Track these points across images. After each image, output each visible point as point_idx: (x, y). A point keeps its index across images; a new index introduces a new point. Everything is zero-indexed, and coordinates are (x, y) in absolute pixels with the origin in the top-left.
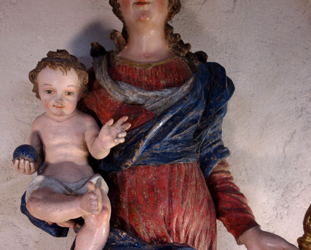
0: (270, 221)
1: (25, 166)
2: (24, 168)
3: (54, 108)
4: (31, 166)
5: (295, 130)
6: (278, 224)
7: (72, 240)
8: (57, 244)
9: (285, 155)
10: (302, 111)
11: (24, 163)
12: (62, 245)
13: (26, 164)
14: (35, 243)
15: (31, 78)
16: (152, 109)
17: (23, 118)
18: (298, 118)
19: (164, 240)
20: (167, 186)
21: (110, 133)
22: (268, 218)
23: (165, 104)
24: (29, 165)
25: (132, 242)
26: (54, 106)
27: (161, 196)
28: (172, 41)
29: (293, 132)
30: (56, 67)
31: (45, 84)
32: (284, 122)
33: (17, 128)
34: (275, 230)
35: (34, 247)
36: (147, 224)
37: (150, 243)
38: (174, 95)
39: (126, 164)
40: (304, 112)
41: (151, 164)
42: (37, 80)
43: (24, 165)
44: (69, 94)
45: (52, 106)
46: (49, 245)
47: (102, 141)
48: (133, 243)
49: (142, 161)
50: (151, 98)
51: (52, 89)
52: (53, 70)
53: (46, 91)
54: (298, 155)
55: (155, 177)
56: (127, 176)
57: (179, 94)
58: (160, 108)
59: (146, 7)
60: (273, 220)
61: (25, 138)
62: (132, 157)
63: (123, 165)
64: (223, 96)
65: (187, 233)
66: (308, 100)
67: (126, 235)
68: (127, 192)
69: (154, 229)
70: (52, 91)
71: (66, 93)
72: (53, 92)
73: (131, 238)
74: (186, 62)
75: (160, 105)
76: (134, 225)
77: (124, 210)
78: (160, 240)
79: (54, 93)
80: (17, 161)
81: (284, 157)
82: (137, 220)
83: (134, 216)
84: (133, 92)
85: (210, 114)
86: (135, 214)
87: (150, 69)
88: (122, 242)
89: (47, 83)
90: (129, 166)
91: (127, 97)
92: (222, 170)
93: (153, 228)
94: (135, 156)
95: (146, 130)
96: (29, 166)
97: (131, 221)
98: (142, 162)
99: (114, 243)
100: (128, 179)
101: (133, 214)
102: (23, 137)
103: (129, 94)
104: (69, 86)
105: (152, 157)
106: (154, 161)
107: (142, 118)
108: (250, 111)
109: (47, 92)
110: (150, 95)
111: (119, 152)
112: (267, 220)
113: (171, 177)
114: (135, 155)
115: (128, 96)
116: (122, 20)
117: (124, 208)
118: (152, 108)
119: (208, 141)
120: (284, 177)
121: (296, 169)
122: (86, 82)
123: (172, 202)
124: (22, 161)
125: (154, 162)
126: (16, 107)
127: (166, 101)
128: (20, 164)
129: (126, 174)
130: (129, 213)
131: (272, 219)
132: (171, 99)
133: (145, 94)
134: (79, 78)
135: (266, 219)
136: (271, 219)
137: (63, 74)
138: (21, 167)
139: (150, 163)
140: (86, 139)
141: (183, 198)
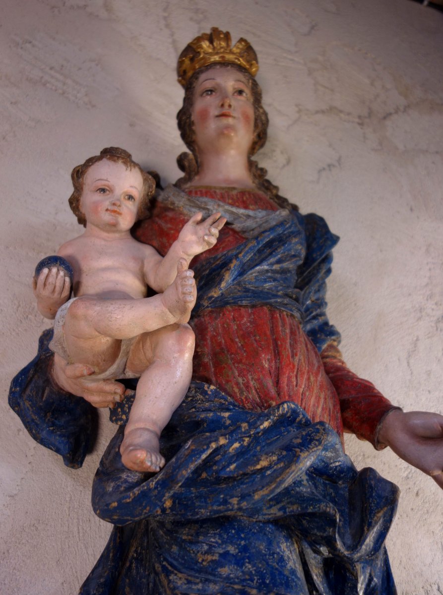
0: (409, 473)
1: (57, 281)
2: (55, 283)
3: (108, 213)
4: (65, 282)
5: (418, 337)
6: (421, 480)
7: (81, 494)
8: (52, 501)
9: (411, 370)
10: (421, 312)
11: (58, 273)
12: (61, 504)
13: (59, 277)
14: (7, 497)
15: (75, 175)
16: (244, 230)
17: (20, 277)
18: (418, 320)
19: (272, 404)
20: (268, 333)
21: (196, 233)
22: (404, 468)
23: (260, 226)
24: (63, 279)
25: (224, 402)
26: (107, 210)
27: (262, 343)
28: (257, 175)
29: (415, 339)
30: (118, 159)
31: (99, 180)
32: (401, 323)
33: (8, 290)
34: (419, 490)
35: (6, 505)
36: (244, 379)
37: (251, 409)
38: (270, 217)
39: (210, 295)
40: (423, 314)
41: (243, 302)
42: (83, 179)
43: (57, 277)
44: (130, 197)
45: (105, 209)
46: (36, 504)
47: (184, 241)
48: (227, 403)
49: (230, 297)
50: (241, 217)
51: (108, 187)
52: (113, 162)
53: (98, 190)
54: (428, 371)
55: (250, 322)
56: (207, 323)
57: (276, 217)
58: (253, 230)
59: (230, 121)
60: (413, 471)
61: (18, 307)
62: (220, 283)
63: (205, 297)
64: (328, 238)
65: (304, 404)
66: (425, 298)
67: (215, 390)
68: (209, 341)
69: (256, 387)
70: (107, 190)
71: (126, 197)
72: (108, 192)
73: (223, 394)
74: (276, 202)
75: (254, 226)
76: (224, 382)
77: (207, 363)
78: (265, 405)
79: (109, 194)
80: (45, 271)
81: (410, 372)
82: (230, 373)
83: (224, 368)
84: (219, 205)
85: (314, 260)
86: (225, 366)
87: (234, 192)
88: (207, 404)
89: (102, 178)
90: (214, 297)
91: (209, 211)
92: (334, 355)
93: (255, 385)
94: (225, 281)
95: (238, 251)
96: (63, 282)
97: (219, 377)
98: (231, 299)
99: (194, 410)
100: (209, 326)
101: (222, 366)
102: (15, 304)
103: (213, 207)
104: (131, 187)
105: (245, 292)
106: (248, 297)
107: (229, 241)
108: (355, 304)
109: (98, 192)
110: (241, 212)
111: (200, 280)
112: (404, 472)
113: (273, 324)
114: (224, 279)
115: (212, 209)
116: (192, 148)
117: (207, 362)
118: (243, 228)
119: (311, 310)
120: (415, 402)
121: (429, 392)
122: (151, 192)
123: (278, 353)
124: (54, 270)
125: (249, 299)
126: (12, 258)
127: (261, 222)
128: (50, 275)
129: (205, 320)
130: (215, 367)
131: (411, 471)
132: (267, 221)
133: (234, 210)
134: (144, 183)
135: (402, 469)
136: (409, 470)
137: (127, 169)
138: (51, 280)
139: (243, 300)
140: (145, 269)
141: (292, 352)
